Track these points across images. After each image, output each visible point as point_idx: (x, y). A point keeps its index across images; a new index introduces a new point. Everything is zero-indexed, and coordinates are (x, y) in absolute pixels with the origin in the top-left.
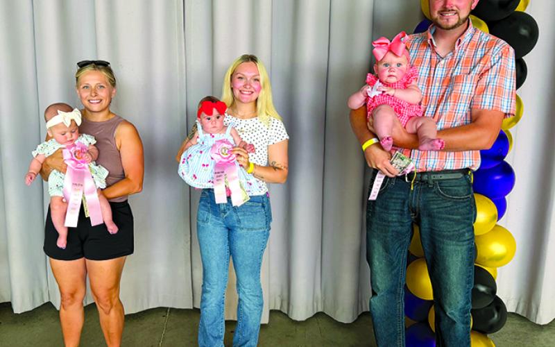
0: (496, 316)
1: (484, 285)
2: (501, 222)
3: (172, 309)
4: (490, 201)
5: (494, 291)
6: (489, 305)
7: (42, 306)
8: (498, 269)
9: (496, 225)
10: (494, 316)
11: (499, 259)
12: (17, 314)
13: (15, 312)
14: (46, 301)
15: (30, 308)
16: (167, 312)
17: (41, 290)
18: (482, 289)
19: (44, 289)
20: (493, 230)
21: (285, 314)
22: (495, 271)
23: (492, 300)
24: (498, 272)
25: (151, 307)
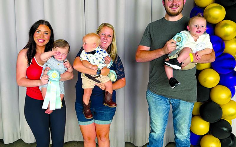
0: (232, 142)
1: (226, 127)
2: (233, 99)
3: (78, 142)
4: (228, 88)
5: (231, 131)
6: (228, 138)
7: (18, 140)
8: (232, 120)
9: (231, 100)
10: (231, 142)
11: (232, 115)
12: (6, 144)
13: (5, 143)
14: (19, 139)
15: (12, 142)
16: (76, 143)
17: (17, 133)
18: (225, 129)
19: (18, 133)
20: (229, 102)
21: (132, 144)
22: (231, 121)
23: (230, 135)
24: (232, 121)
25: (69, 141)
